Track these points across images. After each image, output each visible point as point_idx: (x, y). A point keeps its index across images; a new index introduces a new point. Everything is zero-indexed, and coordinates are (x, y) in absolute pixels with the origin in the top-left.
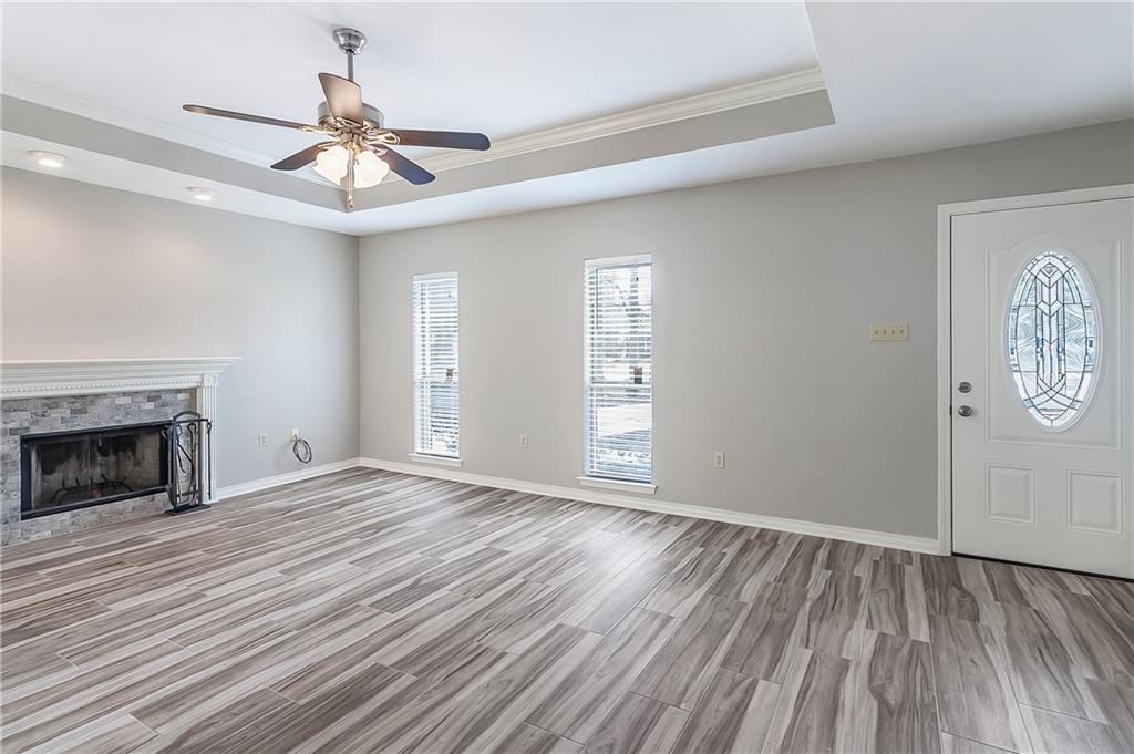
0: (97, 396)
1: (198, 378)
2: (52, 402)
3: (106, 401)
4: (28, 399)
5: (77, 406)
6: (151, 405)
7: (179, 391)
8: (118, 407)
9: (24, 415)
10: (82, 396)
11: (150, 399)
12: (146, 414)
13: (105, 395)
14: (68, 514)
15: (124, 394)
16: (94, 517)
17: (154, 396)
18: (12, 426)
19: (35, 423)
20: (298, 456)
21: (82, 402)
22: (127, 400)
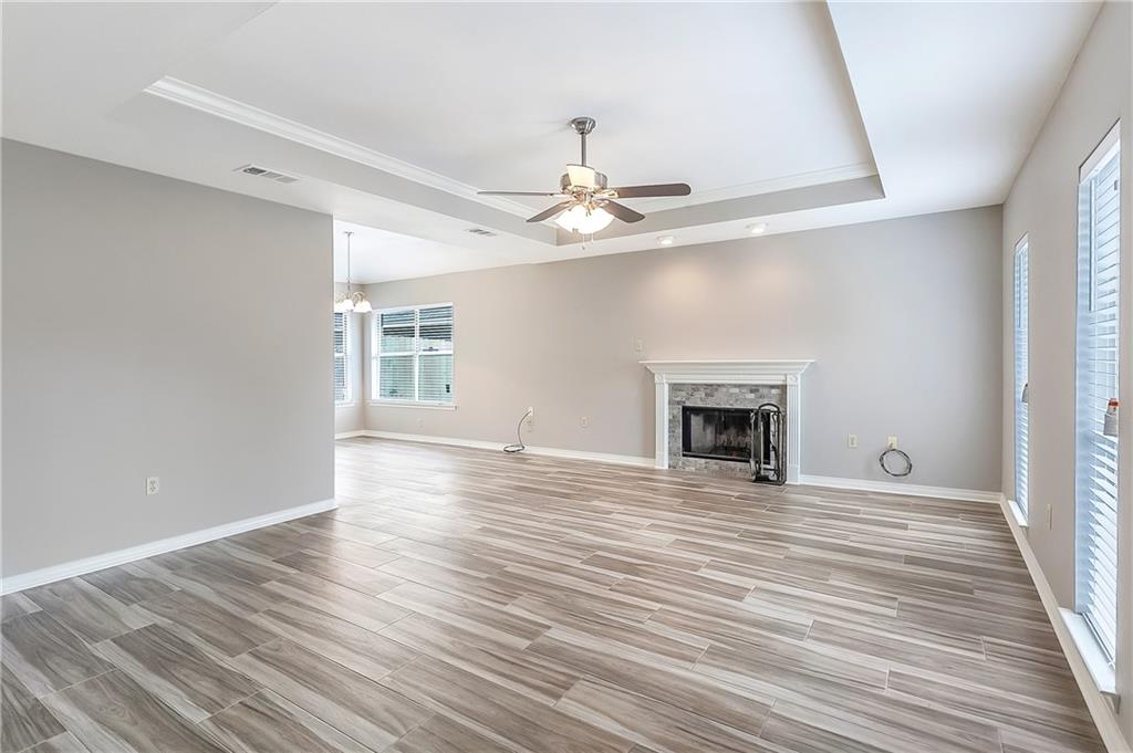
0: (719, 385)
1: (783, 378)
2: (696, 387)
3: (724, 389)
4: (684, 384)
5: (708, 391)
6: (752, 396)
7: (773, 387)
8: (731, 394)
9: (684, 393)
10: (711, 385)
11: (752, 392)
12: (748, 402)
13: (723, 385)
14: (703, 461)
15: (735, 386)
16: (716, 467)
17: (754, 389)
18: (678, 399)
19: (688, 399)
20: (883, 465)
21: (711, 389)
22: (737, 390)
